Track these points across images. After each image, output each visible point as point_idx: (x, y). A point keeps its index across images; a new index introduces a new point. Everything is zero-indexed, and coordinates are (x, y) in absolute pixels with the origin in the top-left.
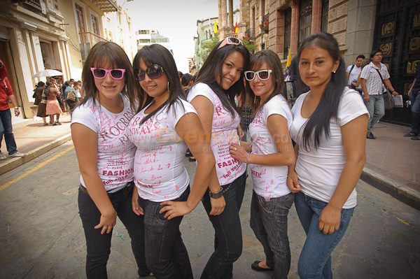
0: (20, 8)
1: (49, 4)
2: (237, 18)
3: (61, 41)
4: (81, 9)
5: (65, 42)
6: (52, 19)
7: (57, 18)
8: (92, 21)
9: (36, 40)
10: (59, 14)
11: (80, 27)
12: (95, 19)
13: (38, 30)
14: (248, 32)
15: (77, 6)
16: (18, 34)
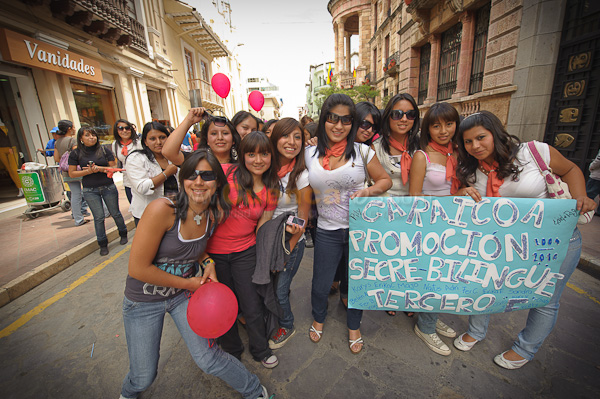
0: (126, 52)
1: (156, 48)
2: (356, 62)
3: (169, 89)
4: (190, 54)
5: (173, 90)
6: (160, 64)
7: (165, 63)
8: (202, 67)
9: (143, 88)
10: (167, 59)
11: (189, 74)
13: (145, 76)
14: (368, 76)
15: (186, 51)
16: (124, 81)
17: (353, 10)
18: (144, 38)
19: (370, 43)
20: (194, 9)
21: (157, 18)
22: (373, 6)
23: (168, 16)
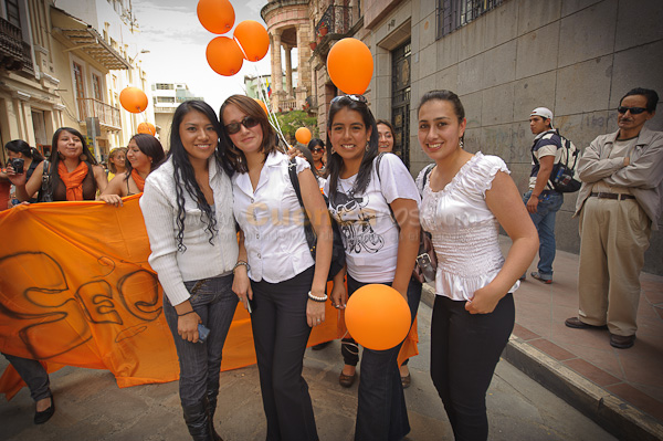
0: (13, 76)
1: (43, 67)
3: (55, 110)
4: (79, 68)
5: (60, 111)
6: (47, 84)
7: (52, 82)
8: (93, 82)
9: (28, 111)
10: (54, 77)
11: (78, 90)
12: (97, 79)
13: (31, 99)
14: (308, 99)
15: (75, 64)
16: (9, 105)
17: (289, 23)
18: (30, 58)
19: (310, 62)
20: (90, 27)
21: (44, 33)
22: (311, 21)
23: (57, 30)
